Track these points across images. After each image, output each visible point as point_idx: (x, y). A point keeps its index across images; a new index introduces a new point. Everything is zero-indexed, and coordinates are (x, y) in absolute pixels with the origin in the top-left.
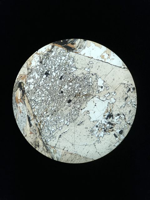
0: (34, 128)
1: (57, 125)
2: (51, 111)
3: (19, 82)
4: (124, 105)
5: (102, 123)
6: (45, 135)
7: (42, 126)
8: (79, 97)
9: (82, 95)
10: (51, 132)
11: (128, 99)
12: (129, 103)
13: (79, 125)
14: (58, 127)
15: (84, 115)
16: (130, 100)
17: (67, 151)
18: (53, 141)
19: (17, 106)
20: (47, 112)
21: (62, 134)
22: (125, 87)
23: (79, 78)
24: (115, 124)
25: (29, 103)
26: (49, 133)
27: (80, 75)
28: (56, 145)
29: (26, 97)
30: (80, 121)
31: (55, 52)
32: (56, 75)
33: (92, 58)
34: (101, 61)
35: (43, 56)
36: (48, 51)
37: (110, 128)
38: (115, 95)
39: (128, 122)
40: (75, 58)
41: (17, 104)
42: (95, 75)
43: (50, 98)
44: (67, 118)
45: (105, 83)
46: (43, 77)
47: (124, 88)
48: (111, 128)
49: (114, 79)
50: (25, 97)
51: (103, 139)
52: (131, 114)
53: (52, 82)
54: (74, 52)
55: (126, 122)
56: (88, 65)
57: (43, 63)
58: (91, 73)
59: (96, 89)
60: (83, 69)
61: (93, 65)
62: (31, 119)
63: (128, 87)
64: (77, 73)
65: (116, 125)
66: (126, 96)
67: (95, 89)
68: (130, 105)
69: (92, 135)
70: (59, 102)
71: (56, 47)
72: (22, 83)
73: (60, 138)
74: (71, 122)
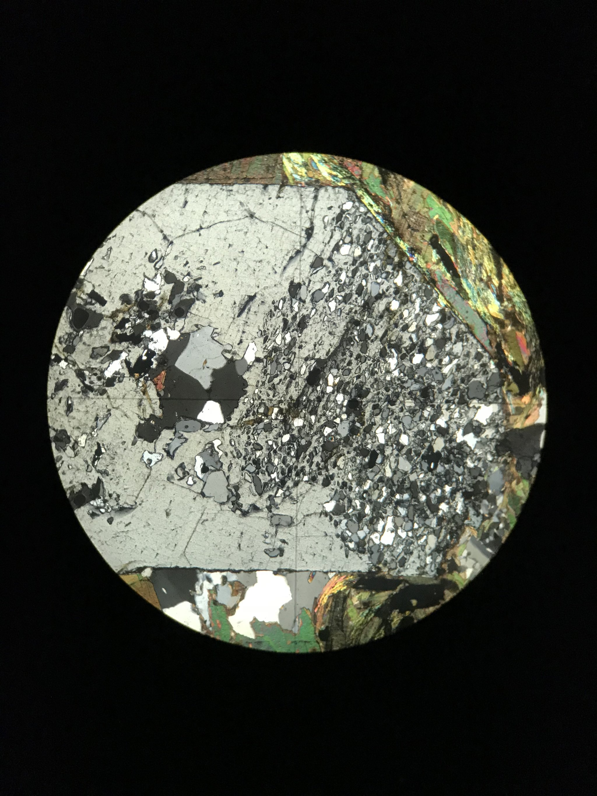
0: (418, 235)
1: (333, 272)
2: (373, 321)
3: (531, 393)
4: (100, 423)
5: (165, 330)
6: (368, 220)
7: (392, 252)
8: (283, 406)
9: (273, 416)
10: (348, 239)
11: (88, 454)
12: (82, 440)
13: (251, 298)
14: (329, 264)
15: (241, 342)
16: (83, 453)
17: (265, 186)
18: (330, 208)
19: (510, 300)
20: (387, 309)
21: (305, 246)
22: (115, 496)
23: (306, 478)
24: (112, 341)
25: (467, 325)
26: (355, 233)
27: (303, 491)
28: (316, 198)
29: (486, 343)
30: (251, 316)
31: (428, 551)
32: (397, 461)
33: (275, 573)
34: (237, 569)
35: (466, 522)
36: (453, 546)
37: (128, 321)
38: (147, 456)
39: (63, 364)
40: (343, 552)
41: (514, 306)
42: (245, 508)
43: (393, 367)
44: (304, 312)
45: (198, 488)
46: (445, 442)
47: (119, 492)
48: (125, 321)
49: (168, 514)
50: (490, 343)
51: (142, 270)
52: (63, 401)
53: (405, 433)
54: (352, 573)
55: (74, 363)
56: (284, 541)
57: (459, 495)
58: (264, 514)
59: (226, 454)
60: (300, 517)
61: (267, 547)
62: (441, 264)
63: (105, 501)
64: (317, 494)
65: (109, 337)
66: (101, 464)
67: (229, 455)
68: (76, 433)
69: (189, 274)
70: (354, 362)
71: (431, 572)
72: (515, 395)
73: (308, 225)
74: (284, 300)
